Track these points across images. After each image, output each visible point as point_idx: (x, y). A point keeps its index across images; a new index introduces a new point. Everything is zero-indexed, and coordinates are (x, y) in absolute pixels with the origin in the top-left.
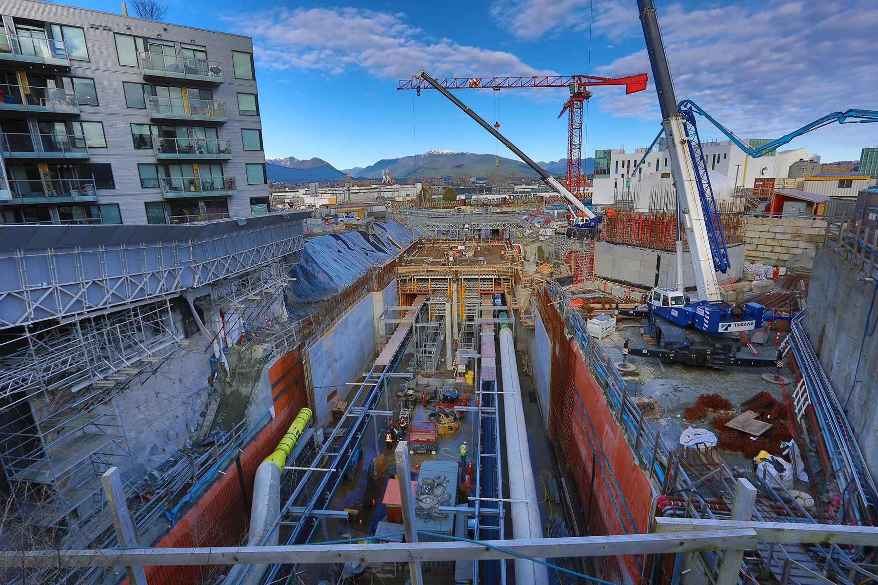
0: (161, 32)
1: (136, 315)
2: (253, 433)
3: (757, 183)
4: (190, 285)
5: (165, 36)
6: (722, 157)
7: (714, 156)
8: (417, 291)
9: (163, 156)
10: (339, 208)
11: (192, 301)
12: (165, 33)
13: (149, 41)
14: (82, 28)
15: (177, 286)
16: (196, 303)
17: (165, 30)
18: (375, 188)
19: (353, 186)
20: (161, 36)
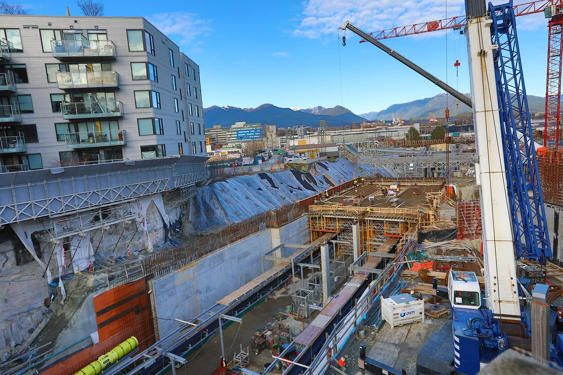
0: (73, 23)
2: (61, 356)
5: (76, 26)
8: (326, 228)
9: (66, 117)
11: (30, 234)
12: (76, 24)
13: (64, 31)
14: (18, 29)
16: (36, 236)
17: (76, 21)
20: (72, 26)
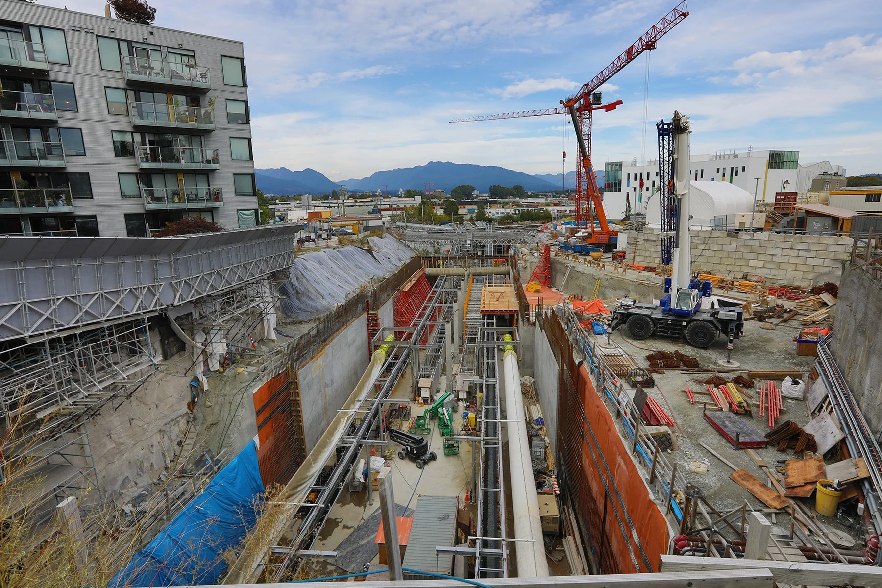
0: (147, 35)
1: (111, 335)
3: (778, 197)
4: (170, 302)
5: (151, 40)
6: (740, 170)
7: (732, 168)
9: (145, 165)
10: (333, 222)
11: (174, 318)
12: (152, 36)
13: (134, 44)
14: (63, 30)
15: (156, 303)
17: (151, 33)
18: (372, 201)
19: (348, 199)
20: (146, 39)
